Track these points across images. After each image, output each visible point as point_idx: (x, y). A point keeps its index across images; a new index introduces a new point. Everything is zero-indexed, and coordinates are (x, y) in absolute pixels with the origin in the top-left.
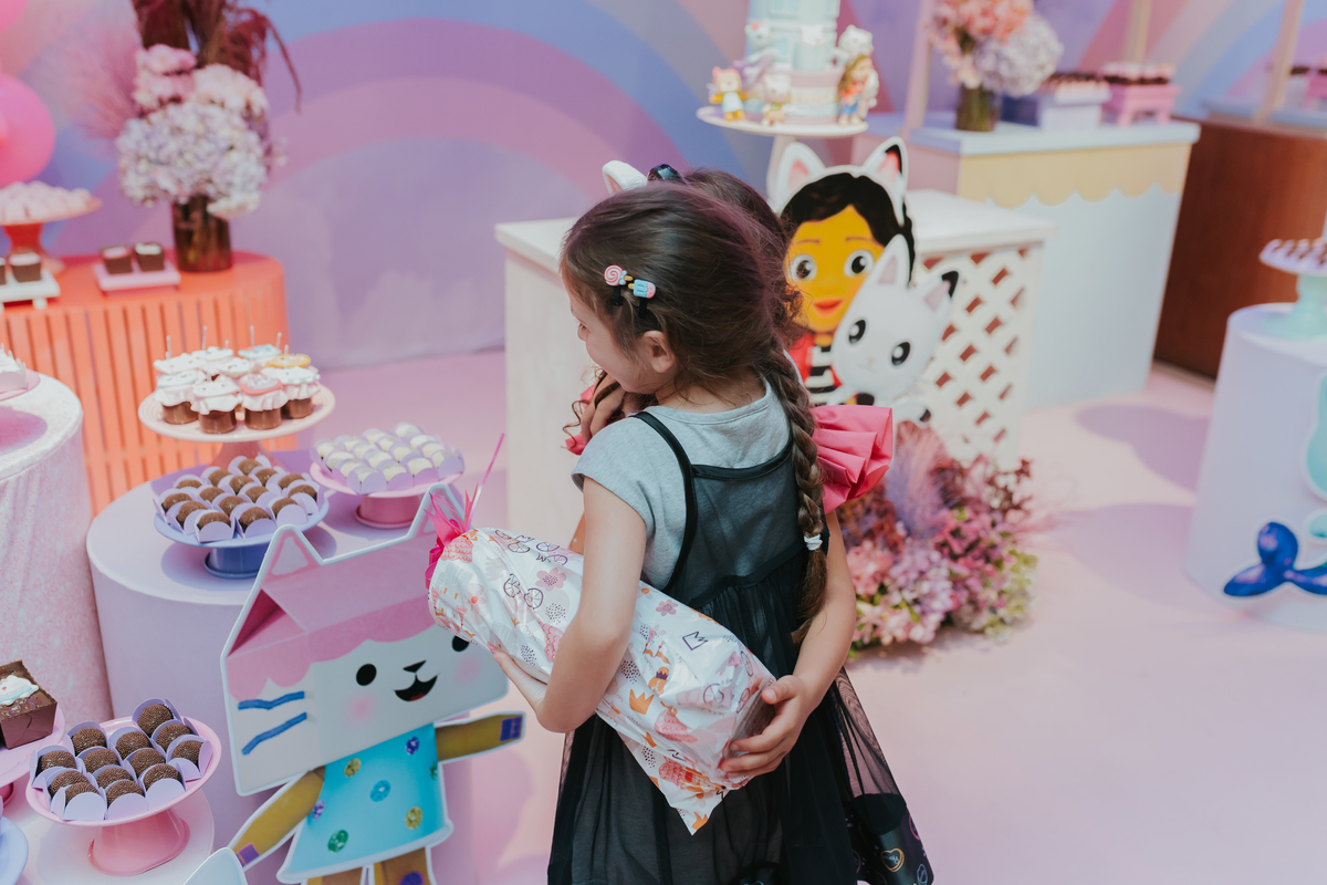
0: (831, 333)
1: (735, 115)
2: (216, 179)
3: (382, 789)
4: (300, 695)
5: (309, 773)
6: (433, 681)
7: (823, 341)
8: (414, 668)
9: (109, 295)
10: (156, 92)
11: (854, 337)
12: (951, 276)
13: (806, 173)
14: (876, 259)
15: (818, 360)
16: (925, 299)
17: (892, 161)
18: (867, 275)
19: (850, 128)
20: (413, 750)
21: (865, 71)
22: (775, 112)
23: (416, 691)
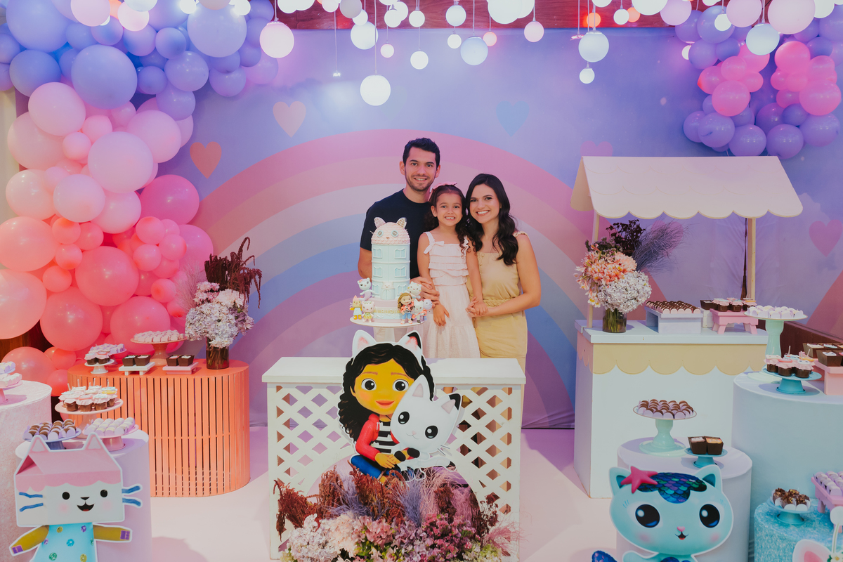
0: (389, 417)
1: (357, 317)
2: (210, 332)
3: (71, 542)
4: (41, 496)
5: (43, 526)
6: (93, 505)
7: (386, 420)
8: (85, 499)
9: (166, 373)
10: (200, 298)
11: (402, 420)
12: (456, 397)
13: (367, 342)
14: (411, 385)
15: (383, 428)
16: (442, 407)
17: (414, 340)
18: (406, 391)
19: (407, 325)
20: (84, 531)
21: (407, 301)
22: (367, 316)
23: (86, 508)
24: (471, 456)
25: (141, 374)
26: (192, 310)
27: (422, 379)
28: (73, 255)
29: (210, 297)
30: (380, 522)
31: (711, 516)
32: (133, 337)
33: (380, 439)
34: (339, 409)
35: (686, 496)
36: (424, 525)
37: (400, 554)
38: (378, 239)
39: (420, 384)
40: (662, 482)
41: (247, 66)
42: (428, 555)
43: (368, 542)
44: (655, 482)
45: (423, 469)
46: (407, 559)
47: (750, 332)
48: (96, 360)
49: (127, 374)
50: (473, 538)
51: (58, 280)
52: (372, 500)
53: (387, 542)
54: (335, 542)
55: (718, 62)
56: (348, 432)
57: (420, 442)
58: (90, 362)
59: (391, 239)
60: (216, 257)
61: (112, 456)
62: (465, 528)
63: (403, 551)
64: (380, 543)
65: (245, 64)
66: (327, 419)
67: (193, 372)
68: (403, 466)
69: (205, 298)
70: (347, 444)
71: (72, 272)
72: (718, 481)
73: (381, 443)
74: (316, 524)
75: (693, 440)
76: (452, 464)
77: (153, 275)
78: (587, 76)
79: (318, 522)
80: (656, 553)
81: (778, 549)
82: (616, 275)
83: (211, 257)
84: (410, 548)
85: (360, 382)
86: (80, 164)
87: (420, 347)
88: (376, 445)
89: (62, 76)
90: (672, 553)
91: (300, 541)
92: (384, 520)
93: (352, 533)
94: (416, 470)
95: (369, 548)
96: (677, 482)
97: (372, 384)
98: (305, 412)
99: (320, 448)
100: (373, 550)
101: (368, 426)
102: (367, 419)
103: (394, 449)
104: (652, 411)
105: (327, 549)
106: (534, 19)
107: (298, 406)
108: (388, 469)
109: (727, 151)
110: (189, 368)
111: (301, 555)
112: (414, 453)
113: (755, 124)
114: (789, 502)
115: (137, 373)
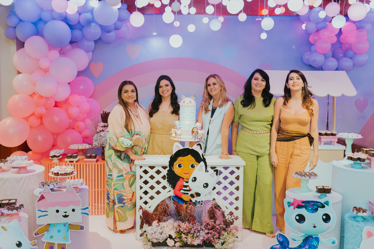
3: (59, 231)
4: (47, 211)
6: (69, 215)
7: (187, 180)
8: (66, 212)
9: (85, 162)
10: (100, 129)
11: (193, 181)
12: (217, 171)
13: (179, 147)
14: (197, 165)
15: (185, 184)
16: (210, 175)
17: (199, 147)
18: (195, 168)
19: (195, 140)
20: (65, 226)
21: (195, 130)
22: (178, 137)
23: (66, 216)
24: (222, 196)
25: (74, 162)
26: (96, 135)
27: (202, 163)
28: (42, 110)
29: (104, 129)
30: (185, 223)
31: (327, 218)
32: (69, 146)
33: (184, 188)
34: (167, 176)
35: (317, 210)
36: (204, 224)
37: (194, 237)
38: (183, 104)
39: (201, 165)
40: (307, 205)
41: (117, 30)
42: (206, 237)
43: (180, 232)
44: (303, 204)
45: (202, 201)
46: (197, 239)
47: (334, 145)
48: (55, 156)
49: (68, 162)
50: (224, 230)
51: (34, 121)
52: (182, 214)
53: (188, 232)
54: (166, 232)
55: (318, 31)
56: (170, 186)
57: (201, 190)
58: (52, 157)
59: (189, 104)
60: (106, 112)
61: (77, 194)
62: (221, 226)
63: (195, 235)
64: (186, 232)
65: (116, 29)
66: (161, 180)
67: (97, 161)
68: (193, 200)
69: (102, 130)
70: (170, 191)
71: (41, 118)
72: (330, 204)
73: (184, 190)
74: (158, 224)
75: (318, 187)
76: (214, 199)
77: (75, 120)
78: (264, 36)
79: (158, 223)
80: (304, 234)
81: (356, 231)
83: (103, 112)
84: (198, 234)
85: (176, 165)
86: (46, 71)
87: (202, 150)
88: (182, 191)
89: (38, 33)
90: (310, 234)
91: (152, 232)
92: (187, 222)
93: (173, 228)
94: (199, 202)
95: (181, 234)
96: (313, 204)
97: (181, 165)
98: (152, 177)
99: (158, 193)
100: (183, 235)
101: (179, 184)
102: (178, 180)
103: (190, 193)
104: (301, 176)
105: (163, 235)
106: (243, 11)
107: (149, 175)
108: (187, 201)
109: (321, 69)
110: (95, 160)
111: (152, 237)
112: (198, 195)
113: (333, 57)
114: (360, 212)
115: (73, 162)
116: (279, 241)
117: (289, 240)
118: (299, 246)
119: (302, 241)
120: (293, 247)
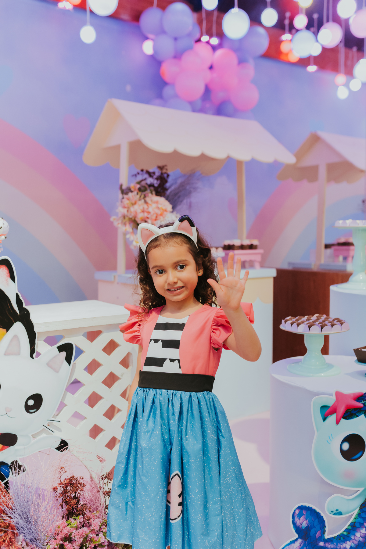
12: (65, 348)
16: (48, 364)
17: (3, 270)
24: (86, 425)
27: (18, 328)
39: (16, 336)
44: (360, 404)
57: (17, 422)
80: (361, 489)
82: (161, 215)
87: (14, 281)
112: (9, 439)
116: (298, 530)
117: (325, 519)
118: (350, 528)
119: (358, 509)
120: (335, 535)
